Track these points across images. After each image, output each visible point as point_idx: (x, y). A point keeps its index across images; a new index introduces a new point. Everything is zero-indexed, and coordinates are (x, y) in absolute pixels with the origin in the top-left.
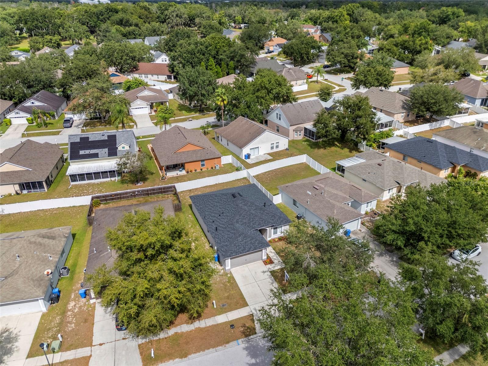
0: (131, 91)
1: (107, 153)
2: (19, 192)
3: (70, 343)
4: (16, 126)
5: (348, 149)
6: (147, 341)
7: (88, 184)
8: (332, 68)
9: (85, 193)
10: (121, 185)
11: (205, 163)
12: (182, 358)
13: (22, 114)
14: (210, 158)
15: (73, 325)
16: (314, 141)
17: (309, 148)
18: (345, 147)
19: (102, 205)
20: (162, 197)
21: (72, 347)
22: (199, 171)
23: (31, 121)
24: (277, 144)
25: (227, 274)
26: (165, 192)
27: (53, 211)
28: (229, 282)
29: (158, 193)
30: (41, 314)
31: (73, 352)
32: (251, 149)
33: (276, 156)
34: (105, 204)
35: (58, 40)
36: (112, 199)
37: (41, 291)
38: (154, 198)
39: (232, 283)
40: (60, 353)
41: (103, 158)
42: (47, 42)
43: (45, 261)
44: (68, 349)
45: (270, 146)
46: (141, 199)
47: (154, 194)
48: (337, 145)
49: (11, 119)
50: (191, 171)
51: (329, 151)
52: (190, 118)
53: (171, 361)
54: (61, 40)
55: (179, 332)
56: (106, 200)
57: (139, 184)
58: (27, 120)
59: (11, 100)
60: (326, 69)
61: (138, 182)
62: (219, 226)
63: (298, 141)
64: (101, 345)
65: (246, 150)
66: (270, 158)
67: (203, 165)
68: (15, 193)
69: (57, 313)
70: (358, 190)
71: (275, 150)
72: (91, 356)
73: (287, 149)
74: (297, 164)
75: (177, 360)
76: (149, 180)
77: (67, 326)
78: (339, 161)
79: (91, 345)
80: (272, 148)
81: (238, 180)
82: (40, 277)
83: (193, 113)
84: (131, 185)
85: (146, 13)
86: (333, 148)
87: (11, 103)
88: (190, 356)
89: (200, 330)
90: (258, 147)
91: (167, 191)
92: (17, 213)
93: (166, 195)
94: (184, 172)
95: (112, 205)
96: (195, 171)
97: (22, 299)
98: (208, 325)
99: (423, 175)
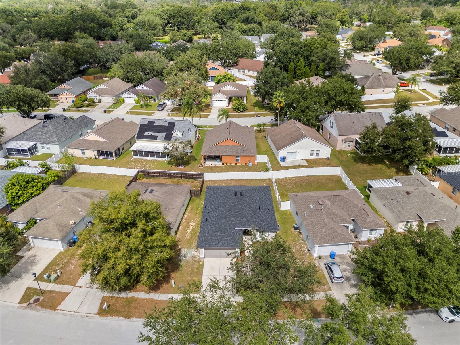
0: (220, 84)
1: (164, 137)
2: (97, 157)
3: (64, 279)
4: (127, 104)
5: (396, 169)
6: (111, 295)
7: (145, 160)
8: (439, 77)
9: (139, 166)
10: (167, 166)
11: (240, 158)
12: (125, 318)
13: (132, 95)
14: (245, 155)
15: (73, 266)
16: (362, 154)
17: (353, 161)
18: (393, 167)
19: (145, 179)
20: (192, 182)
21: (63, 283)
22: (233, 164)
23: (137, 102)
24: (318, 152)
25: (200, 262)
26: (195, 178)
27: (110, 176)
28: (197, 269)
29: (190, 178)
30: (59, 252)
31: (61, 286)
32: (287, 152)
33: (311, 163)
34: (148, 178)
35: (191, 35)
36: (154, 176)
37: (61, 235)
38: (185, 181)
39: (199, 271)
40: (54, 284)
41: (160, 141)
42: (183, 35)
43: (75, 213)
44: (60, 283)
45: (310, 153)
46: (175, 180)
47: (186, 178)
48: (385, 163)
49: (125, 99)
50: (227, 164)
51: (372, 167)
52: (259, 114)
53: (117, 317)
54: (193, 34)
55: (136, 296)
56: (149, 176)
57: (180, 167)
58: (135, 100)
59: (132, 83)
60: (432, 78)
61: (180, 165)
62: (210, 218)
63: (345, 152)
64: (81, 287)
65: (282, 153)
66: (305, 163)
67: (238, 160)
68: (94, 157)
69: (69, 255)
70: (366, 215)
71: (315, 157)
72: (70, 293)
73: (328, 158)
74: (329, 175)
75: (122, 318)
76: (190, 165)
77: (69, 266)
78: (371, 181)
79: (74, 286)
80: (312, 155)
81: (263, 179)
82: (66, 225)
83: (264, 110)
84: (174, 167)
85: (273, 11)
86: (379, 166)
87: (132, 85)
88: (132, 319)
89: (151, 300)
90: (296, 152)
91: (197, 178)
92: (88, 173)
93: (196, 181)
94: (220, 164)
95: (152, 180)
96: (231, 164)
97: (47, 237)
98: (159, 299)
99: (455, 214)
